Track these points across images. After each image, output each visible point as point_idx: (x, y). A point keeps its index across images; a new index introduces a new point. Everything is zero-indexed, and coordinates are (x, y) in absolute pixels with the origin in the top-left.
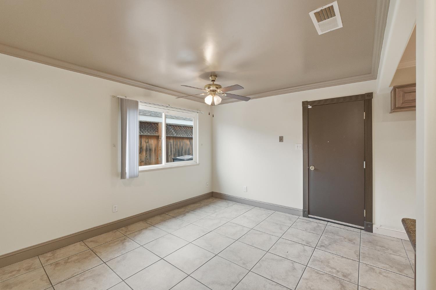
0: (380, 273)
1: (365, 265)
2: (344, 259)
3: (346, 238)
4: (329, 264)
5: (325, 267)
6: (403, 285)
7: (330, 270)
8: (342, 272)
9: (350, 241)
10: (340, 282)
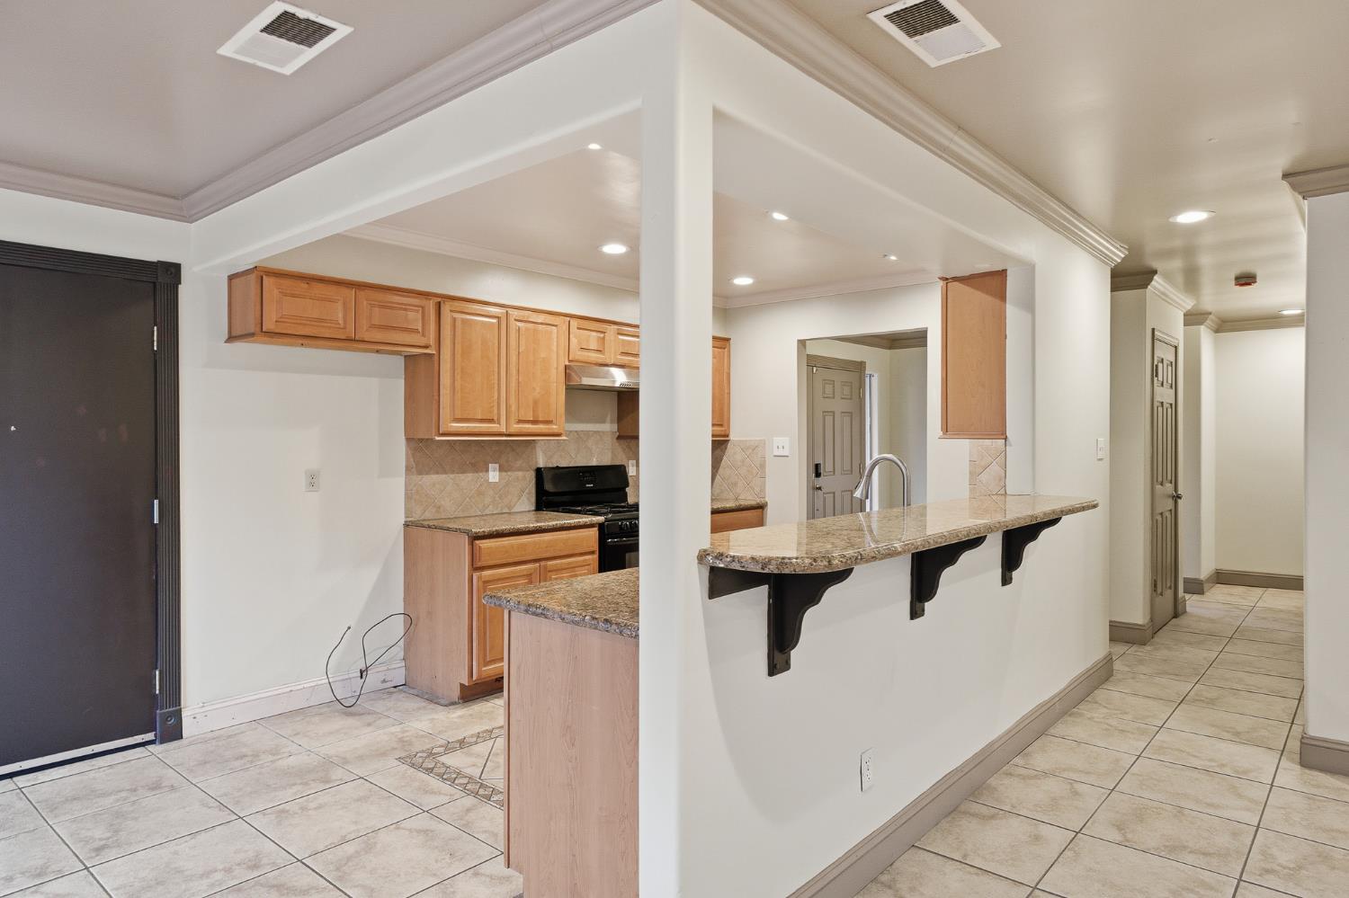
0: (303, 809)
1: (259, 816)
2: (202, 837)
3: (135, 790)
4: (186, 873)
5: (183, 887)
6: (358, 800)
7: (206, 882)
8: (239, 864)
9: (153, 789)
10: (261, 885)
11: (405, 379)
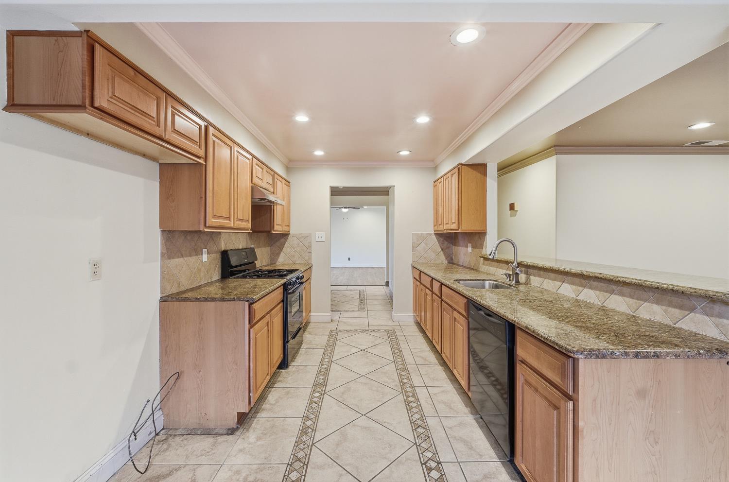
11: (160, 183)
